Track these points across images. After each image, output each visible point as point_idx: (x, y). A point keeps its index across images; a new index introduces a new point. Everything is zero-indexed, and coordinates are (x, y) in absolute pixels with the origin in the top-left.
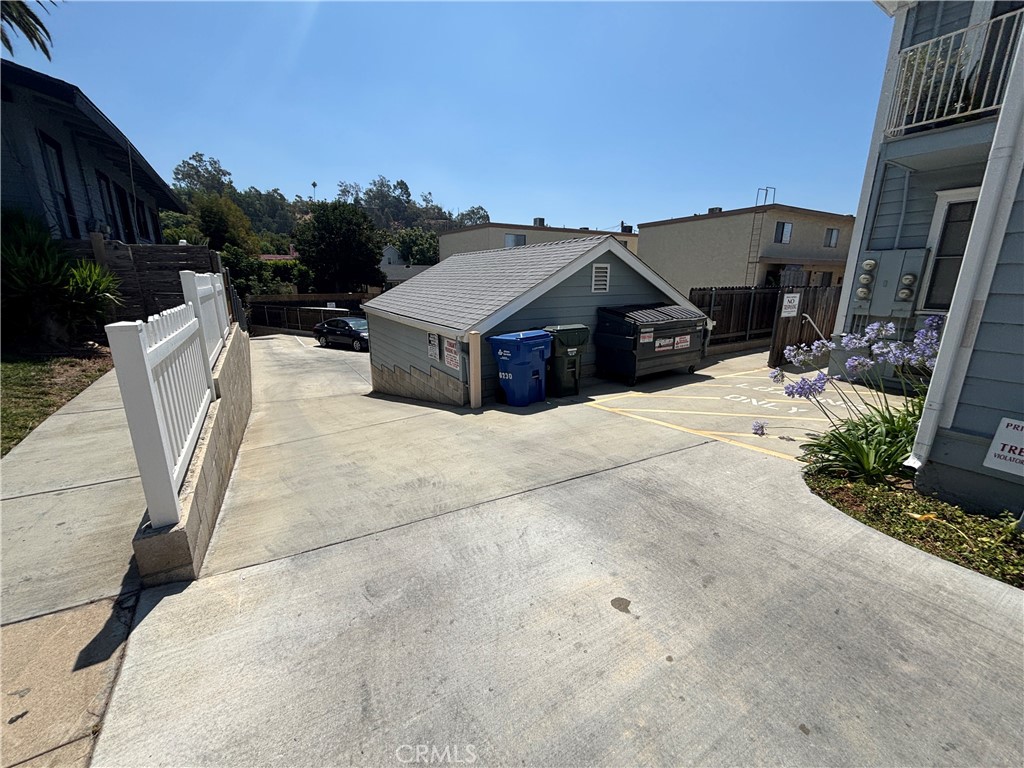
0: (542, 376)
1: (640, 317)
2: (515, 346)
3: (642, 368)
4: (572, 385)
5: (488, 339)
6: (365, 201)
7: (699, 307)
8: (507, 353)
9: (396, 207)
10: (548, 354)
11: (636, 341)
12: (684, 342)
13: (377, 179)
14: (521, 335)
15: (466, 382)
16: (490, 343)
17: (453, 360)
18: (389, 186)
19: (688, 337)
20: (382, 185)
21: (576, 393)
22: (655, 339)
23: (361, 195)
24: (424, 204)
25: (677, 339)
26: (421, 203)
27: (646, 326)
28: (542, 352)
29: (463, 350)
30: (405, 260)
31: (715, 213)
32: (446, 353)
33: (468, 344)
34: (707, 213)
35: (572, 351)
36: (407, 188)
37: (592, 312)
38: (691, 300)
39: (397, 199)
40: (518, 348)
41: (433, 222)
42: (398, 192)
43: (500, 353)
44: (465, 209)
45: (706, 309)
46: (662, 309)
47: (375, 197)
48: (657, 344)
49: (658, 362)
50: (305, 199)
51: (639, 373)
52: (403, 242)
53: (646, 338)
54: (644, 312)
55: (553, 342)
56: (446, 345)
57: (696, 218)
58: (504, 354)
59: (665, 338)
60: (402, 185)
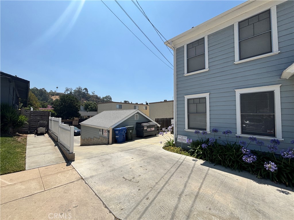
0: (125, 136)
1: (144, 124)
2: (119, 130)
3: (145, 134)
4: (131, 138)
5: (113, 129)
6: (74, 93)
7: (157, 122)
8: (118, 132)
9: (83, 95)
10: (126, 132)
11: (143, 129)
12: (153, 129)
13: (78, 87)
14: (121, 128)
15: (109, 139)
16: (114, 130)
17: (105, 134)
18: (82, 89)
19: (154, 128)
20: (80, 89)
21: (132, 140)
22: (147, 129)
23: (72, 91)
24: (92, 94)
25: (152, 128)
26: (91, 94)
27: (145, 126)
28: (125, 131)
29: (108, 132)
30: (86, 110)
31: (165, 101)
32: (104, 133)
33: (109, 131)
34: (164, 101)
35: (131, 131)
36: (87, 90)
37: (135, 123)
38: (155, 121)
39: (84, 93)
40: (120, 131)
41: (94, 99)
42: (84, 91)
43: (116, 132)
44: (104, 96)
45: (159, 123)
46: (149, 123)
47: (77, 92)
48: (148, 129)
49: (148, 133)
50: (53, 91)
51: (144, 136)
52: (86, 105)
53: (145, 128)
54: (145, 123)
55: (127, 129)
56: (104, 131)
57: (161, 102)
58: (117, 132)
59: (149, 128)
60: (86, 89)
